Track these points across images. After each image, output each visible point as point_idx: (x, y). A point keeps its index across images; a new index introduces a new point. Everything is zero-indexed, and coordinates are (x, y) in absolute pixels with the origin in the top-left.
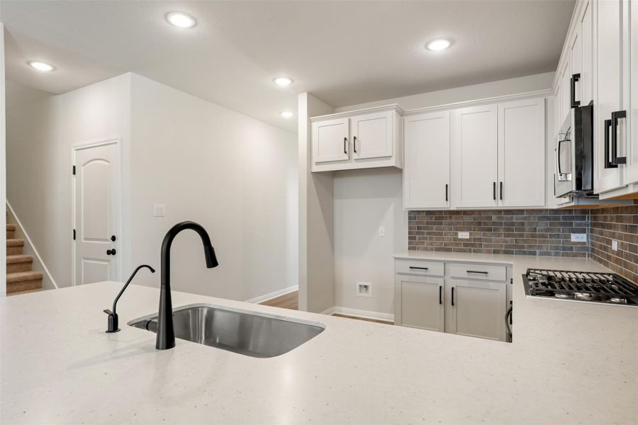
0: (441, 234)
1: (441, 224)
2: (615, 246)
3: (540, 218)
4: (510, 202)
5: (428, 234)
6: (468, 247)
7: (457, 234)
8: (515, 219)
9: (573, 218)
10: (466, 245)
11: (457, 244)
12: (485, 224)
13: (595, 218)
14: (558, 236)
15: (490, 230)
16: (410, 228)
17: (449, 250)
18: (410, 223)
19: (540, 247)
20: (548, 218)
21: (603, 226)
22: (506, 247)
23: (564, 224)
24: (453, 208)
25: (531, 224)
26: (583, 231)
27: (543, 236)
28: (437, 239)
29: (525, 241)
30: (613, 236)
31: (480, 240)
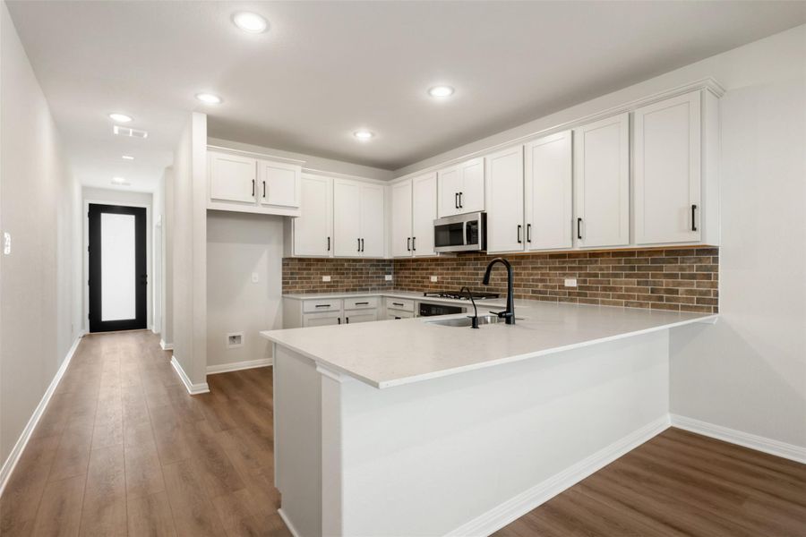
0: (310, 278)
1: (310, 270)
2: (435, 279)
3: (371, 265)
5: (300, 278)
6: (330, 288)
7: (322, 278)
9: (386, 265)
10: (328, 287)
11: (322, 286)
12: (341, 269)
13: (404, 265)
14: (379, 277)
15: (343, 274)
16: (284, 274)
17: (315, 292)
18: (283, 269)
19: (371, 285)
20: (374, 265)
21: (417, 269)
22: (354, 286)
23: (382, 269)
24: (331, 257)
25: (366, 269)
26: (390, 274)
27: (372, 277)
28: (307, 283)
29: (363, 281)
30: (432, 274)
31: (337, 282)
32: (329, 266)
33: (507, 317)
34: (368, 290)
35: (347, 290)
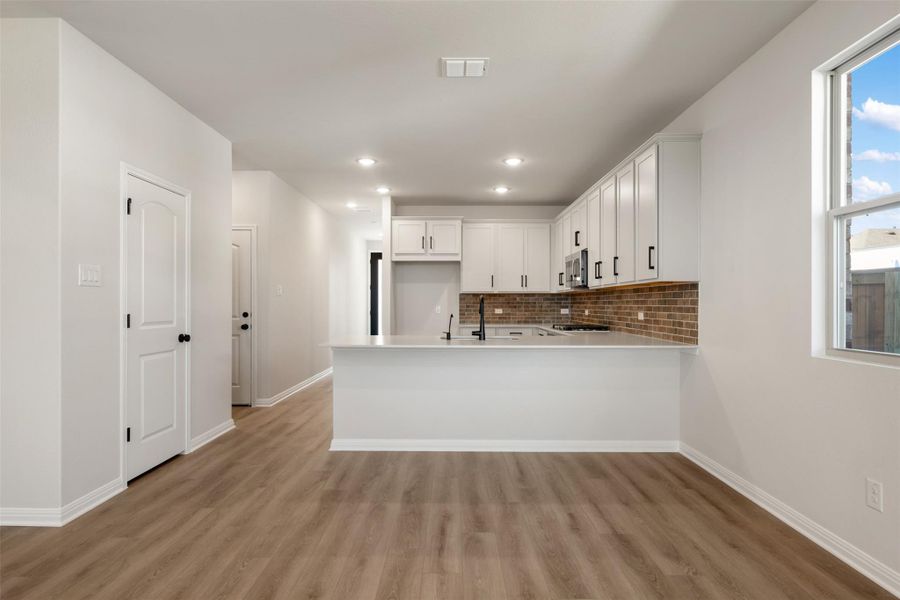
2: (587, 313)
4: (531, 289)
5: (475, 311)
6: (502, 320)
7: (494, 311)
8: (531, 299)
9: (562, 299)
10: (500, 318)
11: (495, 318)
12: (513, 303)
13: (575, 299)
14: (554, 311)
15: (515, 307)
16: (461, 307)
18: (460, 303)
21: (580, 303)
23: (558, 303)
26: (567, 307)
27: (546, 311)
29: (536, 314)
30: (586, 308)
31: (509, 314)
32: (501, 300)
33: (480, 335)
34: (540, 322)
35: (519, 322)
